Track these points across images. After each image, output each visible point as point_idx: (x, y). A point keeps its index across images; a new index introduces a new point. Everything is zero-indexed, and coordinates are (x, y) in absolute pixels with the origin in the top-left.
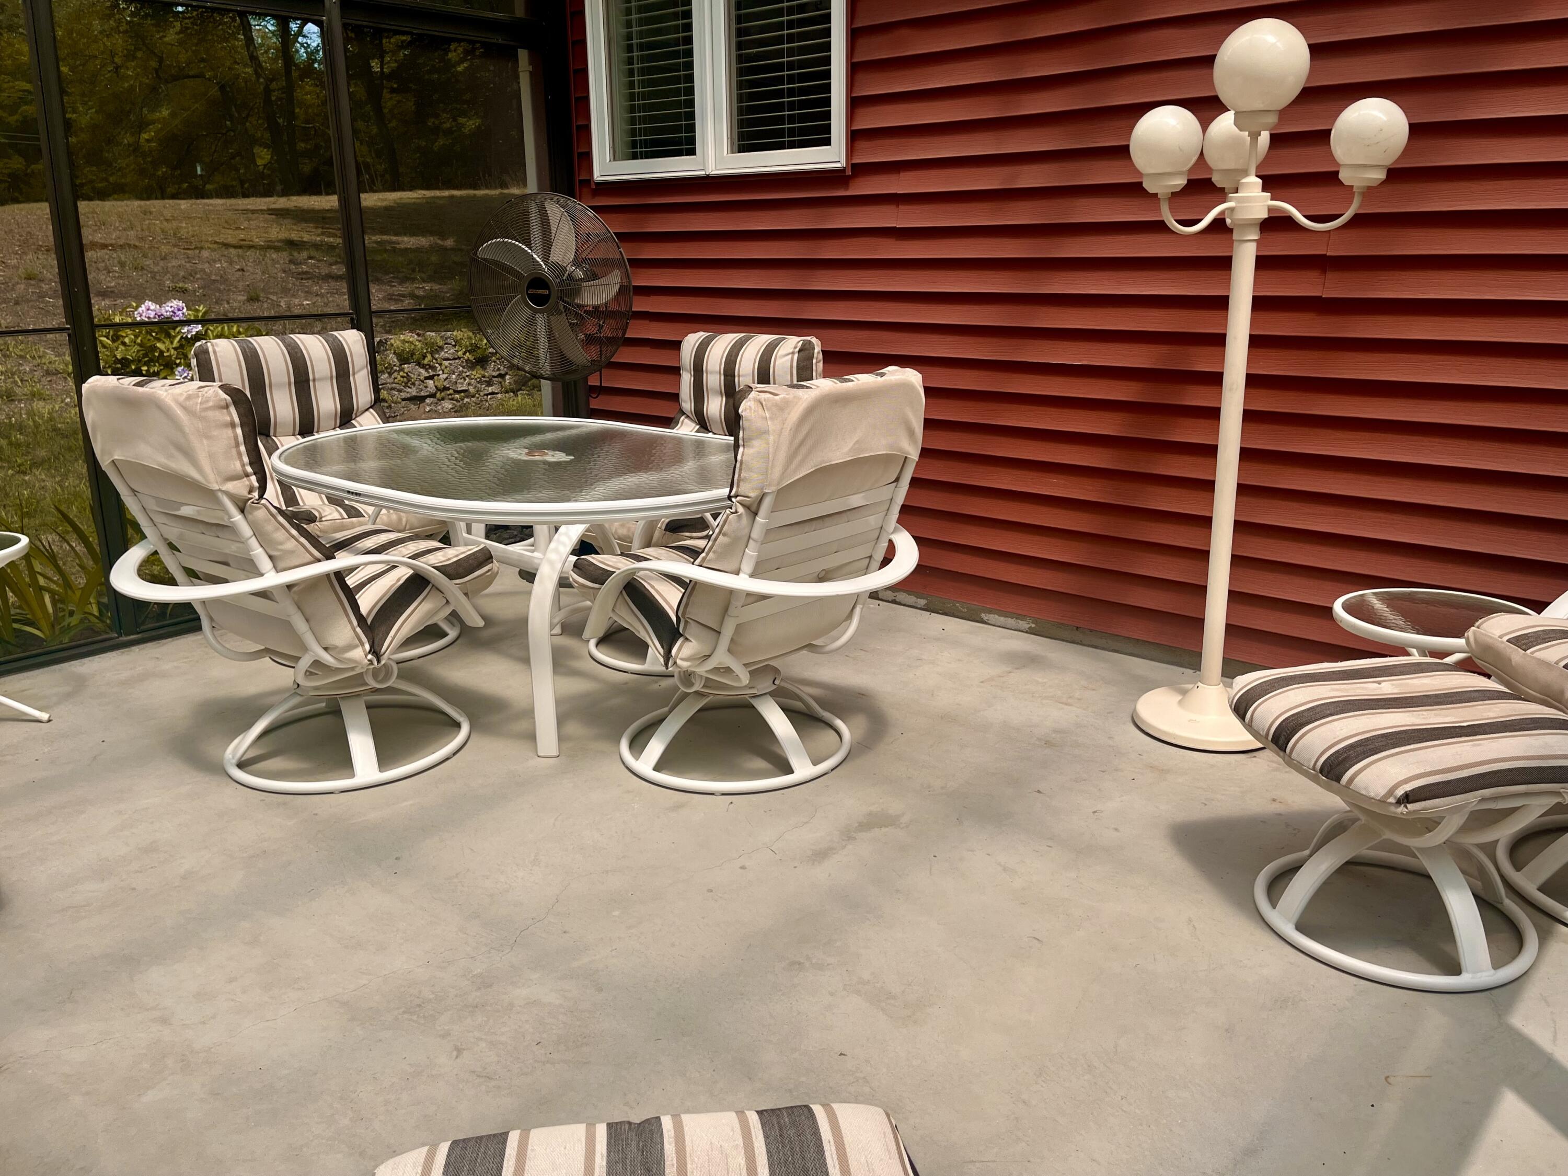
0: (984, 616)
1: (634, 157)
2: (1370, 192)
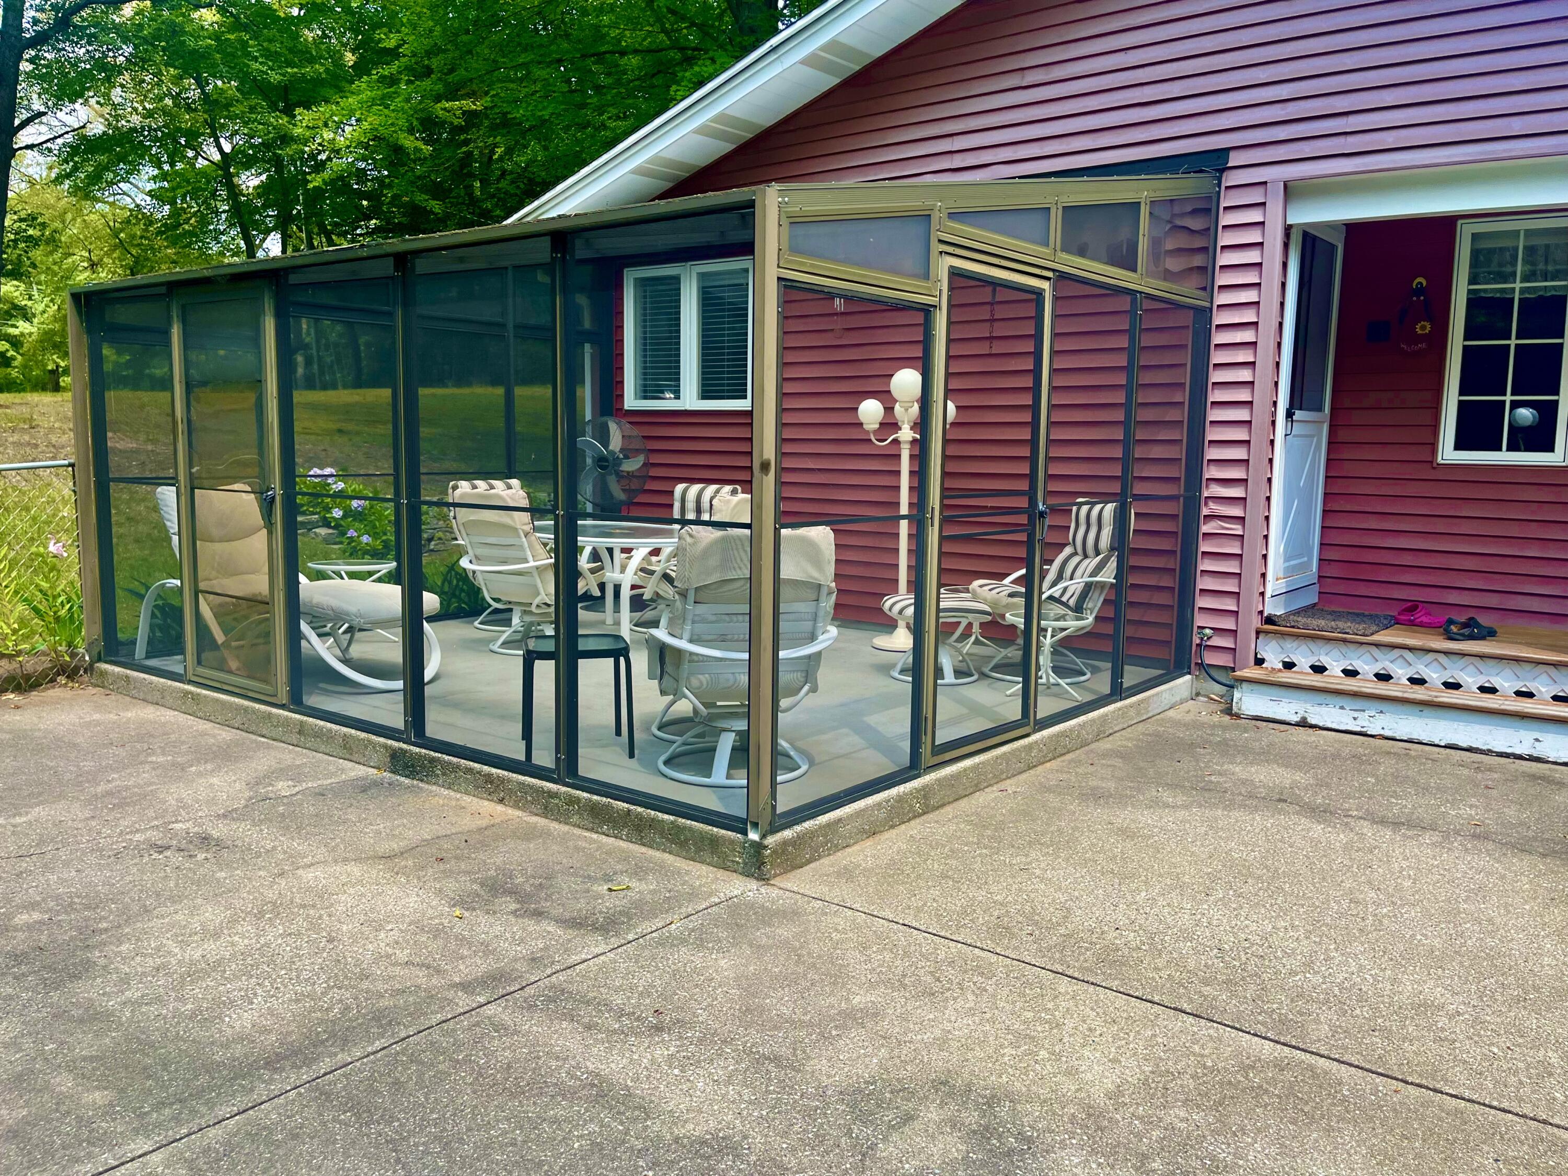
1: (645, 398)
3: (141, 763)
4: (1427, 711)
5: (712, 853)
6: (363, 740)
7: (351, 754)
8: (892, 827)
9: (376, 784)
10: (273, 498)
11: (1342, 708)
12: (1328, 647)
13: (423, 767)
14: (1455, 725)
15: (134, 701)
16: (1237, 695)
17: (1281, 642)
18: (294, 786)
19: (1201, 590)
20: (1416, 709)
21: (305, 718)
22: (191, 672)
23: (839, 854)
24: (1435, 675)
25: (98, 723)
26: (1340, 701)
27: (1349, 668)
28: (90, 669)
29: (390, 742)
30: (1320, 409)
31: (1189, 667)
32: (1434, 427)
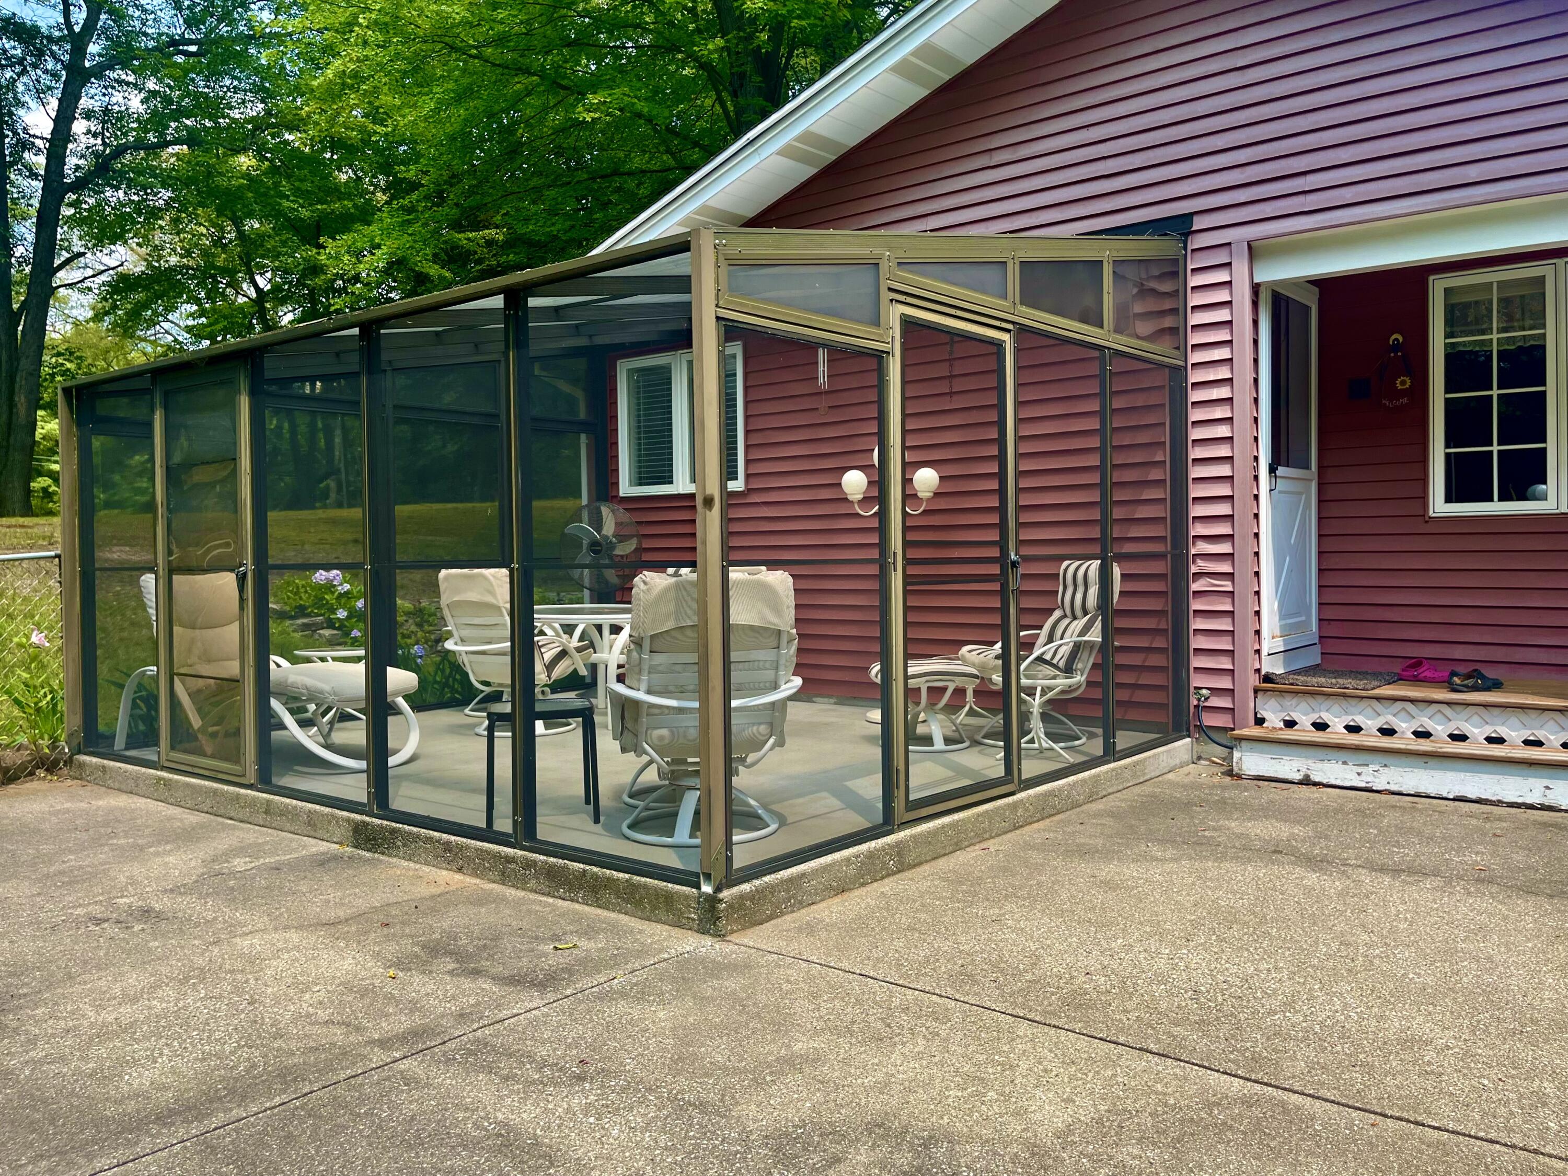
0: (814, 699)
1: (640, 484)
2: (928, 500)
3: (101, 845)
4: (1432, 762)
5: (667, 911)
6: (327, 815)
7: (315, 831)
8: (863, 885)
9: (336, 858)
10: (245, 574)
11: (1345, 763)
12: (1329, 702)
13: (384, 839)
14: (1462, 775)
15: (109, 791)
16: (1236, 755)
17: (1279, 699)
18: (251, 862)
19: (1195, 649)
20: (1420, 761)
21: (272, 797)
22: (165, 757)
23: (803, 911)
24: (1440, 729)
25: (68, 811)
26: (1344, 755)
27: (1352, 724)
28: (69, 762)
29: (353, 816)
30: (1307, 467)
31: (1188, 730)
32: (1424, 481)
